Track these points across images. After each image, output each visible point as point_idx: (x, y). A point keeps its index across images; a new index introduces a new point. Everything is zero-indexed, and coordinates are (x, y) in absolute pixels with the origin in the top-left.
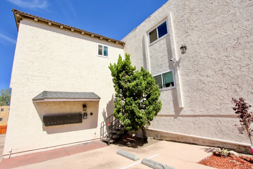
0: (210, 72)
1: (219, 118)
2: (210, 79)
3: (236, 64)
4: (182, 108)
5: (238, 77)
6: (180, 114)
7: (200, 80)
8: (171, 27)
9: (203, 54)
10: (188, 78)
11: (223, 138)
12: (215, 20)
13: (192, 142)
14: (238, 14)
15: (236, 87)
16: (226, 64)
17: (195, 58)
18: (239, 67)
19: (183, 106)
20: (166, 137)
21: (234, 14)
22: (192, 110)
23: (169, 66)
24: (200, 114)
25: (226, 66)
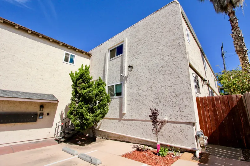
0: (145, 88)
1: (146, 123)
2: (144, 93)
3: (160, 84)
4: (124, 114)
5: (159, 93)
6: (123, 118)
7: (138, 93)
8: (125, 49)
9: (142, 74)
10: (131, 91)
11: (146, 138)
12: (152, 51)
13: (128, 141)
14: (164, 50)
15: (157, 100)
16: (154, 83)
17: (137, 76)
18: (160, 86)
19: (125, 112)
20: (111, 137)
21: (162, 50)
22: (130, 115)
23: (120, 79)
24: (135, 118)
25: (154, 85)
